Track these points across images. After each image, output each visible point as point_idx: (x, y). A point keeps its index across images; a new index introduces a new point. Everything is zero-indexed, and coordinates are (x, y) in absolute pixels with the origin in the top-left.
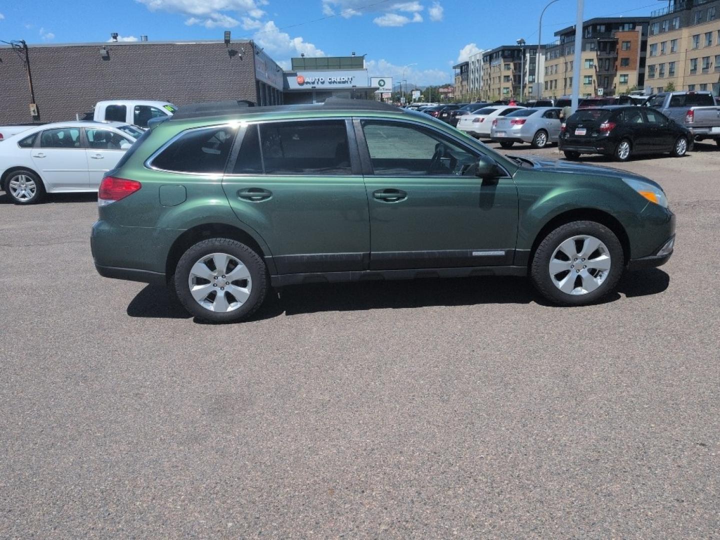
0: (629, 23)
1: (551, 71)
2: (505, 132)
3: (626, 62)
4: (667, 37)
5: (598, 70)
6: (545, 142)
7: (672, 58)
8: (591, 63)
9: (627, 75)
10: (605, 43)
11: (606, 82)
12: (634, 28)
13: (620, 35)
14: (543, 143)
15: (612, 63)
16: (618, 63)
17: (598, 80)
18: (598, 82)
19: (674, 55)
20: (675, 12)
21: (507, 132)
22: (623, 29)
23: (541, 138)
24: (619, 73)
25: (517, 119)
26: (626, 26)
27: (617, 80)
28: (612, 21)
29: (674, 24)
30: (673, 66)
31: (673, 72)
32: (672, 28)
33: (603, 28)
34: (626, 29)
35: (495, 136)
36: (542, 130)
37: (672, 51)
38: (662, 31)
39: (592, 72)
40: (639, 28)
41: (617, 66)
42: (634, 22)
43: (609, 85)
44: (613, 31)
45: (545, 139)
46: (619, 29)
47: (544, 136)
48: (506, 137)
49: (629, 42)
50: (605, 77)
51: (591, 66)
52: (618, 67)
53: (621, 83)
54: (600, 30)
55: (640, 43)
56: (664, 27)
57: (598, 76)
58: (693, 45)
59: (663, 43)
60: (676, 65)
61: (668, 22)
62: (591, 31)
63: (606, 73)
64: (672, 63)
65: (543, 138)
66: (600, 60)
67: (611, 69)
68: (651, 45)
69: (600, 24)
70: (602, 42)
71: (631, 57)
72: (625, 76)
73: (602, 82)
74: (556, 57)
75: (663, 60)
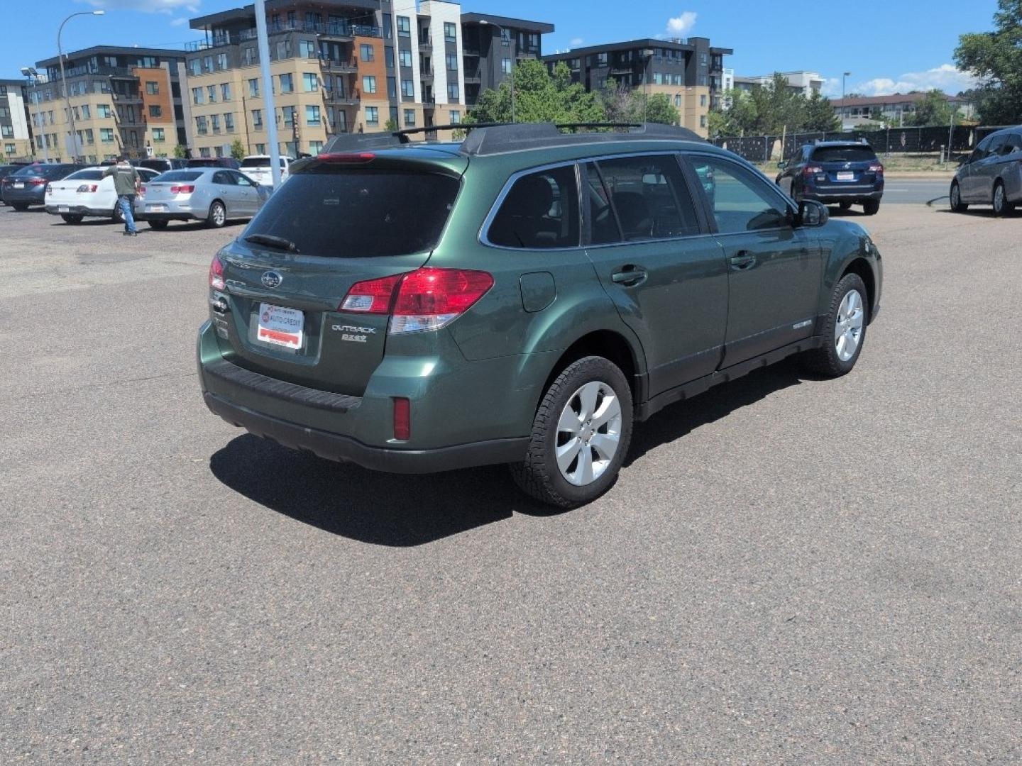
0: (150, 57)
1: (44, 121)
2: (165, 205)
3: (156, 111)
4: (215, 79)
5: (119, 122)
6: (223, 218)
7: (225, 108)
8: (107, 110)
9: (162, 129)
10: (122, 83)
11: (134, 138)
12: (158, 64)
13: (142, 72)
14: (221, 219)
15: (136, 111)
16: (146, 111)
17: (121, 135)
18: (122, 138)
19: (228, 104)
20: (215, 47)
21: (169, 205)
22: (143, 64)
23: (218, 212)
24: (150, 126)
25: (180, 184)
26: (147, 60)
27: (149, 135)
28: (125, 53)
29: (220, 62)
30: (230, 119)
31: (233, 127)
32: (218, 68)
33: (114, 62)
34: (148, 65)
35: (146, 212)
36: (218, 202)
37: (225, 98)
38: (204, 70)
39: (110, 123)
40: (164, 65)
41: (145, 116)
42: (157, 57)
43: (139, 142)
44: (130, 67)
45: (223, 214)
46: (137, 64)
47: (221, 209)
48: (168, 212)
49: (156, 83)
50: (132, 132)
51: (107, 115)
52: (148, 117)
53: (155, 140)
54: (110, 63)
55: (170, 85)
56: (206, 66)
57: (121, 130)
58: (251, 93)
59: (210, 87)
60: (234, 118)
61: (211, 59)
62: (96, 65)
63: (131, 125)
64: (228, 115)
65: (220, 212)
66: (118, 106)
67: (137, 119)
68: (193, 89)
69: (110, 56)
70: (117, 80)
71: (162, 105)
72: (159, 130)
73: (129, 138)
74: (47, 99)
75: (215, 109)
